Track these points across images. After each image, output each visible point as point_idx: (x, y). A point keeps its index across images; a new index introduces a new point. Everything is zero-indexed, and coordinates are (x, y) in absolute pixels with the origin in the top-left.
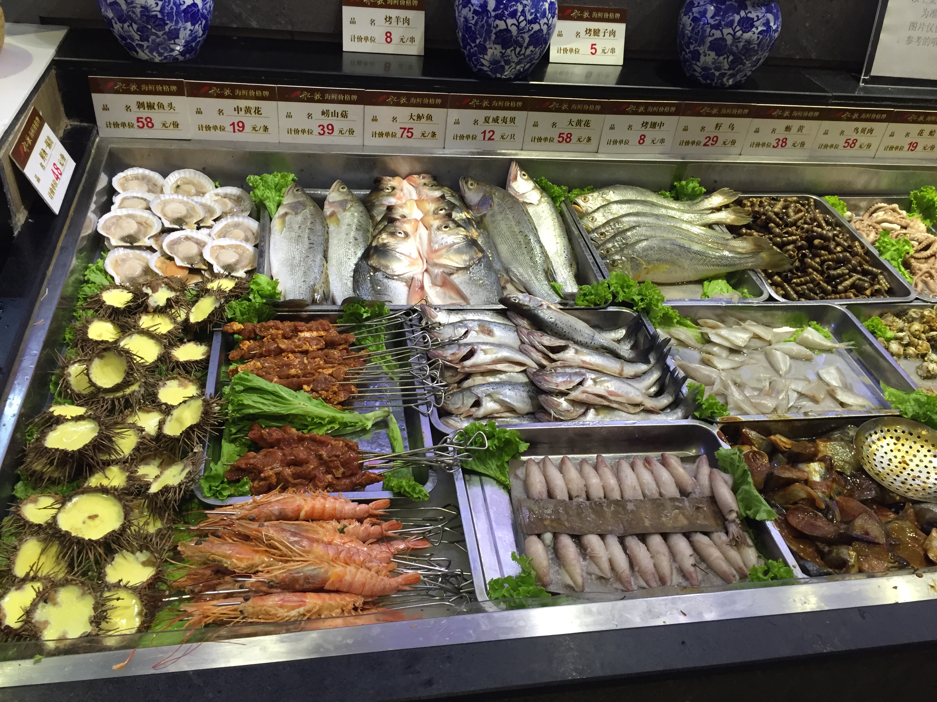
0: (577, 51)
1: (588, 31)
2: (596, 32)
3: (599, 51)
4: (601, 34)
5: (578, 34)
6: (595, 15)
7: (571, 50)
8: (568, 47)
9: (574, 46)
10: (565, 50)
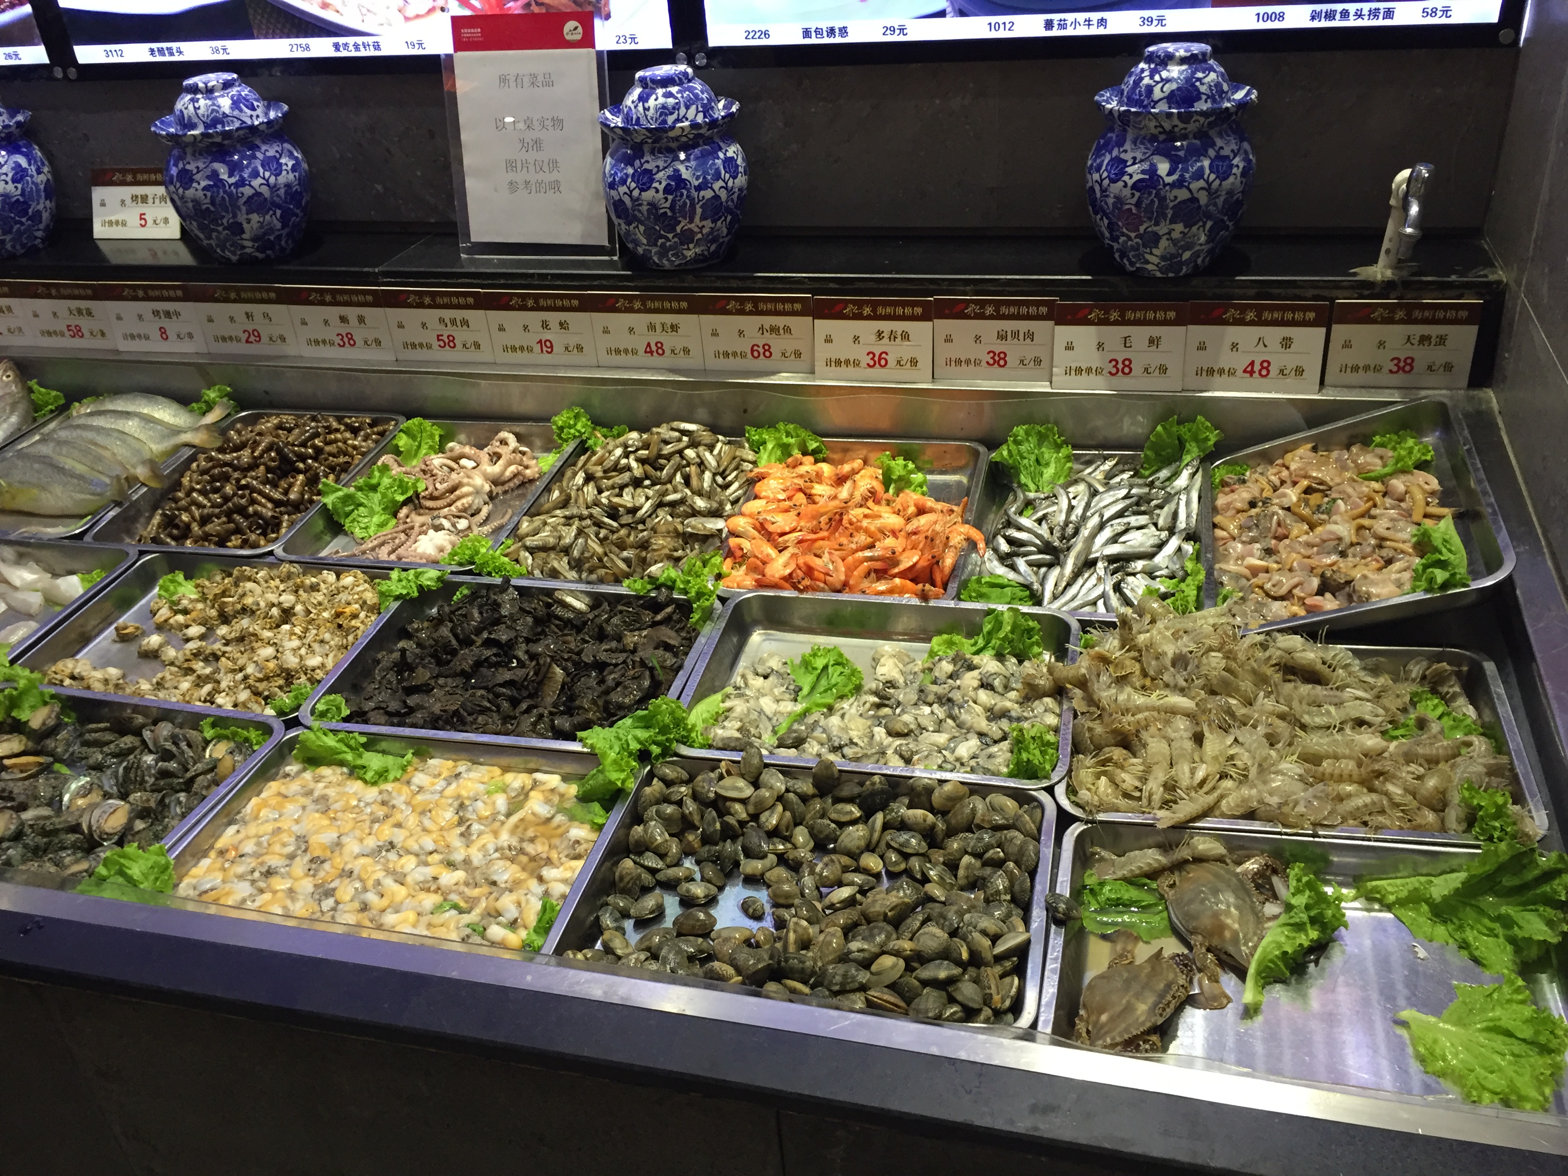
0: (124, 224)
1: (134, 198)
2: (144, 199)
3: (150, 222)
4: (150, 201)
5: (123, 202)
6: (140, 177)
7: (117, 223)
8: (113, 218)
9: (120, 217)
10: (111, 223)
